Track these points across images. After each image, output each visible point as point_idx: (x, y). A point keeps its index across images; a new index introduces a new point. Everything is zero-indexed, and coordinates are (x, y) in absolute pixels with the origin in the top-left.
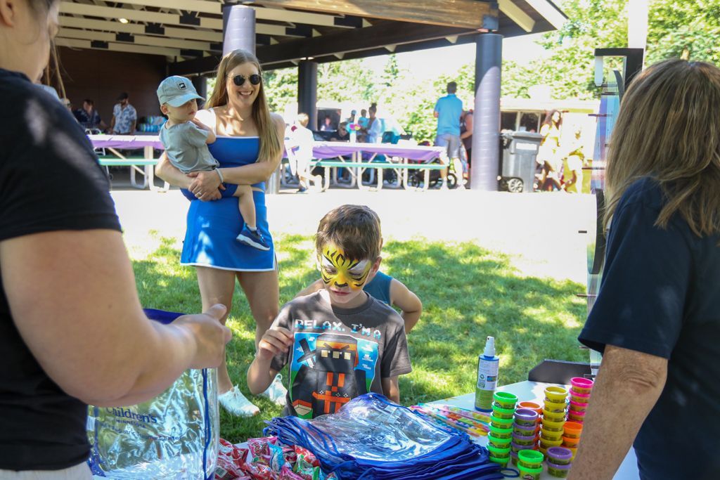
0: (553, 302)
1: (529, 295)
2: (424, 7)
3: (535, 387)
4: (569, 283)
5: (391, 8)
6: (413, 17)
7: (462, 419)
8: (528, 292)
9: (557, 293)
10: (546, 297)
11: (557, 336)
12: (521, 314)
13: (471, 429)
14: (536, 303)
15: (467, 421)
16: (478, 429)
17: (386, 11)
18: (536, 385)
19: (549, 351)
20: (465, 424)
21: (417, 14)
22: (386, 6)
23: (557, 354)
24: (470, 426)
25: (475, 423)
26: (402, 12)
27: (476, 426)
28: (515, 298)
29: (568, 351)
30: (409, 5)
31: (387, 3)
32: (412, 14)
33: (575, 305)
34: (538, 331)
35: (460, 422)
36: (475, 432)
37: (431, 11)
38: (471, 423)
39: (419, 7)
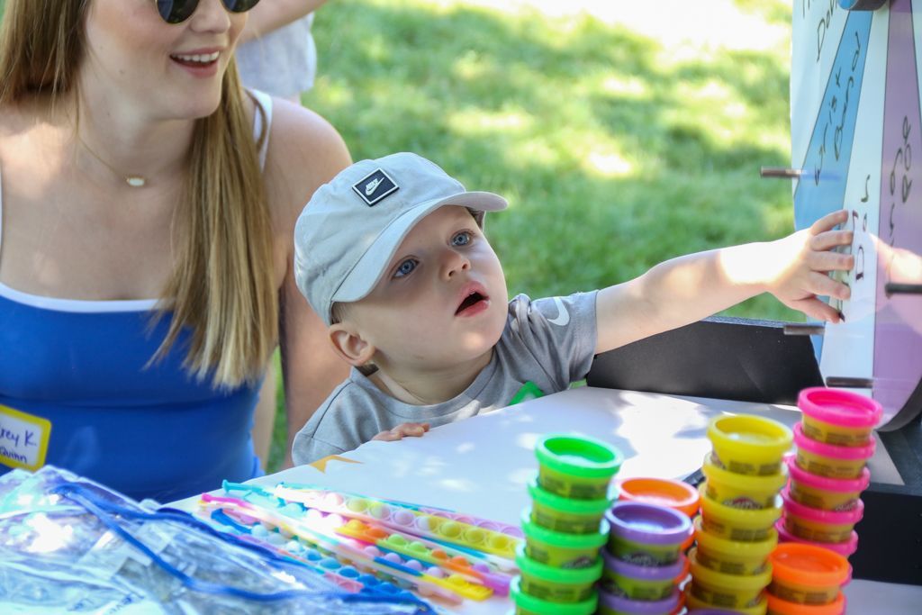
0: (547, 90)
1: (468, 67)
3: (623, 413)
4: (590, 28)
7: (392, 541)
8: (461, 52)
9: (557, 63)
10: (522, 75)
11: (562, 203)
12: (443, 132)
13: (430, 578)
14: (492, 95)
15: (412, 547)
16: (455, 576)
18: (622, 403)
19: (544, 254)
20: (405, 558)
23: (570, 266)
24: (426, 565)
25: (441, 555)
27: (449, 565)
28: (418, 76)
29: (603, 253)
33: (614, 103)
34: (503, 187)
35: (384, 551)
36: (447, 586)
38: (427, 555)
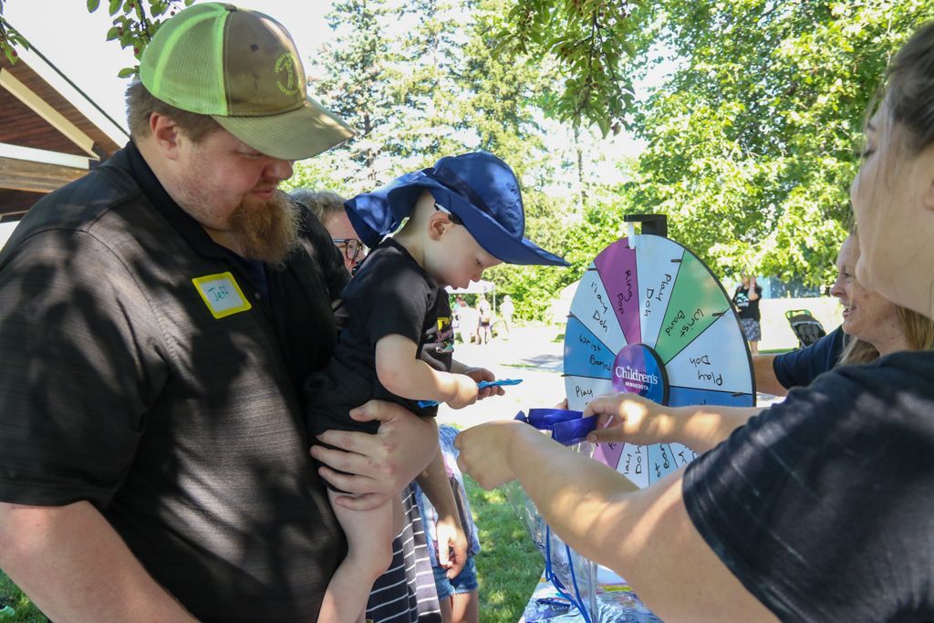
2: (49, 177)
5: (14, 177)
6: (39, 187)
17: (9, 180)
21: (43, 184)
22: (8, 175)
26: (27, 182)
30: (33, 175)
31: (10, 173)
32: (37, 183)
37: (55, 181)
39: (45, 177)
